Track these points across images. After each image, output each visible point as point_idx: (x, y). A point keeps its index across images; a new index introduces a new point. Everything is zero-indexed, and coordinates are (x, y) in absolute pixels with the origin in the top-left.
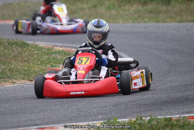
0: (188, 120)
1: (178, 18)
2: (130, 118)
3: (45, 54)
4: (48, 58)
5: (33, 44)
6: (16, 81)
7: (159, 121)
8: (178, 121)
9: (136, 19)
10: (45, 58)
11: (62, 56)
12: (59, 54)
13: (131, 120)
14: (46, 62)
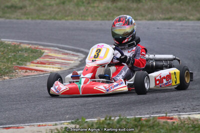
0: (158, 120)
1: (149, 16)
2: (99, 118)
3: (11, 52)
4: (14, 55)
7: (129, 121)
8: (147, 121)
9: (106, 16)
10: (11, 55)
11: (29, 53)
12: (26, 52)
13: (99, 120)
14: (13, 60)
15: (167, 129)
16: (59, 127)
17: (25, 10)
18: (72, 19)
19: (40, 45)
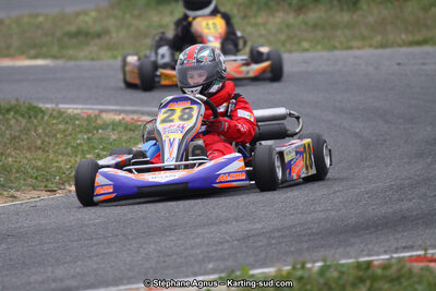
0: (408, 265)
1: (378, 38)
2: (279, 265)
3: (81, 132)
4: (88, 138)
5: (53, 110)
6: (18, 194)
7: (344, 269)
8: (386, 266)
10: (82, 138)
11: (120, 132)
12: (113, 129)
13: (280, 270)
14: (85, 148)
15: (429, 284)
17: (107, 38)
19: (143, 113)
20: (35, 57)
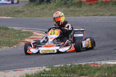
0: (90, 65)
1: (86, 14)
2: (61, 65)
3: (17, 33)
4: (19, 35)
5: (11, 28)
6: (2, 47)
7: (76, 66)
8: (85, 65)
10: (17, 35)
12: (25, 33)
14: (18, 37)
15: (95, 69)
16: (41, 70)
17: (24, 12)
18: (47, 17)
19: (32, 30)
20: (8, 16)
